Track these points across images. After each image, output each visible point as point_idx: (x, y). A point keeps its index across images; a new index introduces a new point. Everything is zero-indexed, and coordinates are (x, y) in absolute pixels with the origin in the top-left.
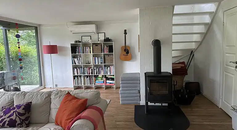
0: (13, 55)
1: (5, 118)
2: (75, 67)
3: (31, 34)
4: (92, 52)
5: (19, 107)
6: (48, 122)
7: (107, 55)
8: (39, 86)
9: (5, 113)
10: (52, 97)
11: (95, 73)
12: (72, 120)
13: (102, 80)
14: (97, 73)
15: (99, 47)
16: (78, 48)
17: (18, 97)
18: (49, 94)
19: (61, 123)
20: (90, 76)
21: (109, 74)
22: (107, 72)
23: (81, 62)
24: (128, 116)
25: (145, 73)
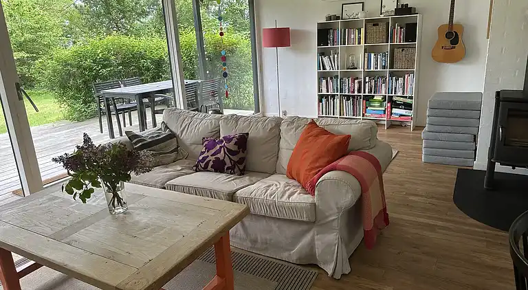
0: (209, 49)
1: (208, 156)
2: (323, 76)
3: (236, 7)
4: (363, 41)
5: (228, 139)
6: (274, 172)
7: (399, 47)
8: (253, 112)
9: (208, 148)
10: (283, 127)
11: (367, 91)
12: (319, 171)
13: (381, 106)
14: (370, 91)
15: (382, 27)
16: (333, 33)
17: (227, 124)
18: (278, 122)
19: (298, 175)
20: (354, 97)
21: (400, 94)
22: (396, 88)
23: (336, 64)
24: (439, 189)
25: (498, 93)
